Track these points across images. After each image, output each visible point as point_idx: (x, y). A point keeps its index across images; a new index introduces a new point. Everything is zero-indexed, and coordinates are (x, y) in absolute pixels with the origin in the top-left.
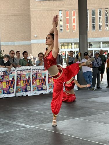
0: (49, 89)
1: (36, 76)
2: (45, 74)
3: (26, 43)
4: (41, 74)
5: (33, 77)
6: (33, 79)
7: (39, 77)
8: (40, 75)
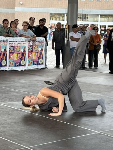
0: (29, 65)
1: (14, 49)
2: (25, 48)
3: (9, 10)
4: (20, 47)
5: (9, 50)
6: (10, 53)
7: (18, 50)
8: (18, 48)
